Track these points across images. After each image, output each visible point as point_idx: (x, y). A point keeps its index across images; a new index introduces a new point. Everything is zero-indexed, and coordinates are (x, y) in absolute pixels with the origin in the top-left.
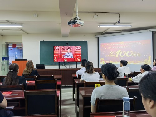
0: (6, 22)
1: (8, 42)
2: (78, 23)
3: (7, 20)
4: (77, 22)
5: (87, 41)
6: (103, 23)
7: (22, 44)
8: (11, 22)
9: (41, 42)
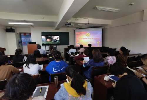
0: (24, 21)
1: (21, 32)
4: (71, 24)
5: (69, 33)
9: (42, 32)
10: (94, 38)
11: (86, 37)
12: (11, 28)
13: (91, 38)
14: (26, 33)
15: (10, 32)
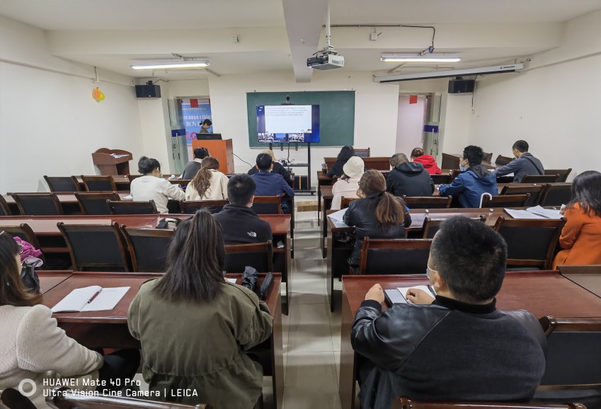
0: (173, 57)
1: (181, 94)
2: (330, 62)
3: (175, 52)
4: (327, 59)
5: (354, 92)
6: (392, 53)
7: (209, 100)
8: (184, 56)
9: (249, 95)
12: (150, 82)
14: (196, 100)
15: (147, 96)
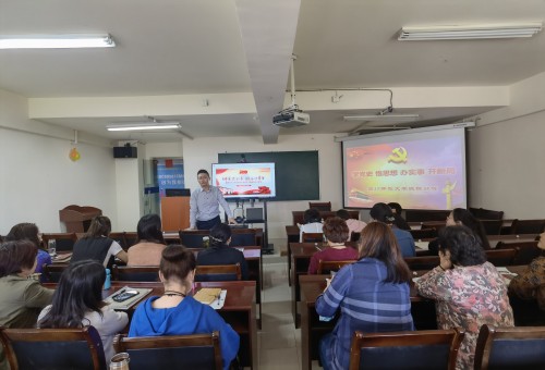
0: (146, 119)
1: (157, 155)
2: (296, 118)
4: (293, 116)
5: (317, 151)
7: (182, 160)
8: (156, 118)
9: (220, 155)
10: (426, 171)
11: (392, 166)
12: (128, 144)
13: (412, 172)
14: (171, 161)
15: (124, 157)
